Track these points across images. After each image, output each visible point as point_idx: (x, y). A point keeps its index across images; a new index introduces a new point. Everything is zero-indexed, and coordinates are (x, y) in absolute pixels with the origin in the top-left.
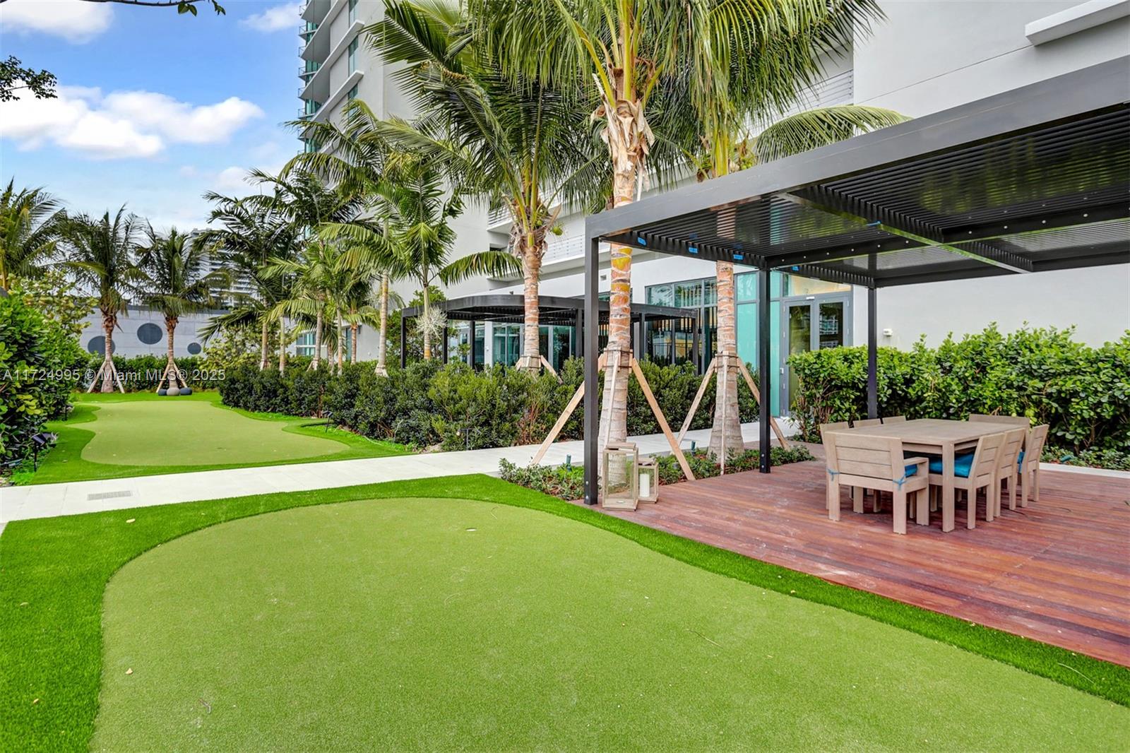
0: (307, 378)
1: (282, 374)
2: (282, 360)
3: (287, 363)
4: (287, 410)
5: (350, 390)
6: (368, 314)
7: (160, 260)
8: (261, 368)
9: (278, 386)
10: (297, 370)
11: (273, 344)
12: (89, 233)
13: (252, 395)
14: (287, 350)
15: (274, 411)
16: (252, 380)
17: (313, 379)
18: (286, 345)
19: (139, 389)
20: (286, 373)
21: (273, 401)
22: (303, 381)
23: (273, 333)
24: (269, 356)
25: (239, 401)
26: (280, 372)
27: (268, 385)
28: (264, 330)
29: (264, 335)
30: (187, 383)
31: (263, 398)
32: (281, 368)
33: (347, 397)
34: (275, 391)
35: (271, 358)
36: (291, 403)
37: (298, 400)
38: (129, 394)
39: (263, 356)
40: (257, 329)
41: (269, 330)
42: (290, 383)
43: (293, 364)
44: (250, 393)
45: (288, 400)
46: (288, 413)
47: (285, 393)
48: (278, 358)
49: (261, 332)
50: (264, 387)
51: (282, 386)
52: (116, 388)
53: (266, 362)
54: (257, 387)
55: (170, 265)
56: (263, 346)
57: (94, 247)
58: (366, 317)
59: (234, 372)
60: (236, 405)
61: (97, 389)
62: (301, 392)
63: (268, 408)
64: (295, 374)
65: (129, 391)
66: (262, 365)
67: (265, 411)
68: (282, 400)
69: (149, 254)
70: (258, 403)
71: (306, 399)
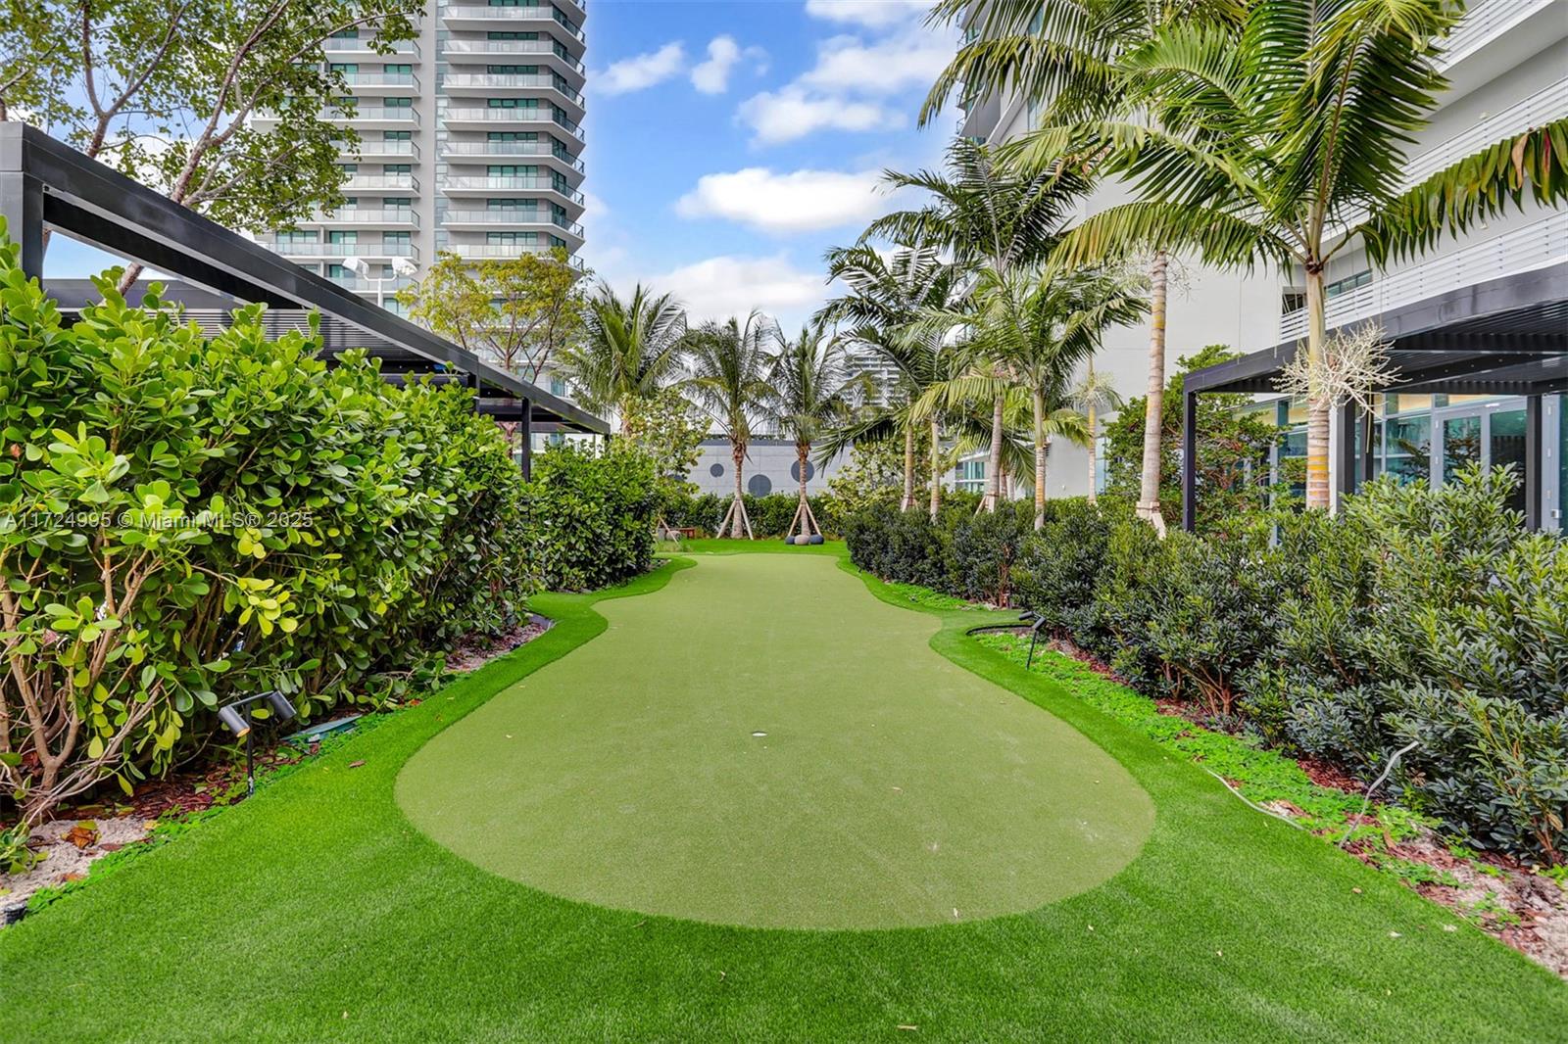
0: (977, 528)
1: (933, 519)
2: (934, 497)
3: (942, 499)
4: (942, 583)
5: (1079, 562)
6: (1069, 420)
7: (790, 370)
8: (903, 509)
9: (927, 540)
10: (958, 511)
11: (921, 472)
12: (717, 343)
13: (887, 552)
14: (943, 481)
15: (920, 582)
16: (888, 528)
17: (988, 529)
18: (942, 472)
19: (770, 534)
20: (941, 518)
21: (919, 565)
22: (969, 532)
23: (921, 452)
24: (915, 490)
25: (870, 560)
26: (929, 516)
27: (910, 537)
28: (908, 448)
29: (907, 456)
30: (821, 528)
31: (903, 560)
32: (933, 509)
33: (1072, 576)
34: (922, 549)
35: (918, 492)
36: (948, 572)
37: (961, 568)
38: (758, 541)
39: (907, 490)
40: (899, 449)
41: (916, 449)
42: (947, 536)
43: (951, 503)
44: (884, 548)
45: (942, 566)
46: (943, 589)
47: (937, 553)
48: (929, 494)
49: (903, 453)
50: (905, 541)
51: (934, 541)
52: (745, 532)
53: (911, 498)
54: (895, 541)
55: (801, 375)
56: (907, 474)
57: (722, 359)
58: (1067, 424)
59: (864, 514)
60: (868, 567)
61: (727, 534)
62: (967, 554)
63: (912, 576)
64: (956, 519)
65: (758, 537)
66: (905, 502)
67: (906, 581)
68: (934, 564)
69: (778, 364)
70: (897, 567)
71: (976, 569)
